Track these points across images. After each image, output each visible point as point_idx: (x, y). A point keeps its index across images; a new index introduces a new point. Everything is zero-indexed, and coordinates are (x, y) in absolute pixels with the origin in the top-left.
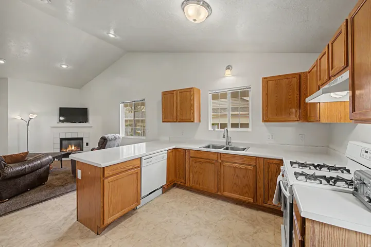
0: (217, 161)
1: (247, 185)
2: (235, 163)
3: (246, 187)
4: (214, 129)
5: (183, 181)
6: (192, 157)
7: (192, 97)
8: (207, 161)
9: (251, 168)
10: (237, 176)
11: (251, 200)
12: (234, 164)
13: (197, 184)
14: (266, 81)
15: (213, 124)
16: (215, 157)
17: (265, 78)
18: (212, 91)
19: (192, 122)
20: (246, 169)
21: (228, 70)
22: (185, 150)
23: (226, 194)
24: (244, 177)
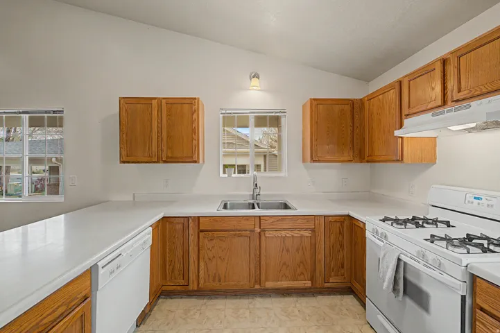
0: (252, 231)
1: (302, 262)
2: (285, 229)
3: (301, 264)
4: (230, 175)
5: (182, 282)
6: (202, 231)
7: (195, 116)
8: (235, 235)
9: (308, 234)
10: (288, 251)
11: (309, 284)
12: (283, 232)
13: (214, 281)
14: (316, 103)
15: (225, 166)
16: (249, 225)
17: (314, 99)
18: (226, 109)
19: (195, 162)
20: (302, 236)
21: (255, 79)
22: (188, 218)
23: (269, 285)
24: (298, 250)
